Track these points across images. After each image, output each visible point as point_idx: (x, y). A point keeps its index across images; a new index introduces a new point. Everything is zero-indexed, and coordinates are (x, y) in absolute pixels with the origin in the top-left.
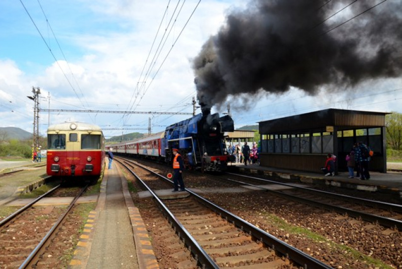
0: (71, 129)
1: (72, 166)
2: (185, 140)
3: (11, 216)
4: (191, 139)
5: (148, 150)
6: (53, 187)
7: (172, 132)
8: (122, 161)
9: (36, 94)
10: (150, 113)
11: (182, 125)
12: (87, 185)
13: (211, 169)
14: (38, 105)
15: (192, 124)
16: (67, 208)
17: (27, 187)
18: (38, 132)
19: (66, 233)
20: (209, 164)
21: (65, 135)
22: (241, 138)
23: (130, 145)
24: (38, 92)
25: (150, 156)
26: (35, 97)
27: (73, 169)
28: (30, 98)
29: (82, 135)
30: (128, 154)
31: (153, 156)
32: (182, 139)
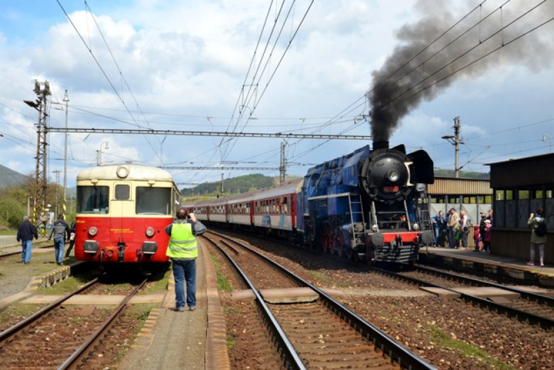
0: (118, 176)
1: (119, 244)
2: (338, 198)
3: (32, 316)
4: (347, 196)
5: (273, 218)
6: (86, 282)
7: (318, 181)
8: (216, 240)
9: (41, 95)
10: (279, 135)
11: (336, 166)
12: (145, 280)
13: (385, 258)
14: (44, 118)
15: (349, 168)
16: (115, 310)
17: (46, 278)
18: (44, 176)
19: (117, 337)
20: (381, 249)
21: (107, 188)
22: (465, 196)
23: (236, 205)
24: (46, 92)
25: (275, 231)
26: (39, 103)
27: (120, 249)
28: (31, 104)
29: (138, 189)
30: (233, 225)
31: (282, 231)
32: (332, 196)
